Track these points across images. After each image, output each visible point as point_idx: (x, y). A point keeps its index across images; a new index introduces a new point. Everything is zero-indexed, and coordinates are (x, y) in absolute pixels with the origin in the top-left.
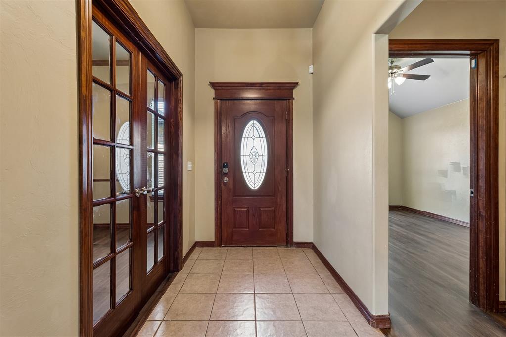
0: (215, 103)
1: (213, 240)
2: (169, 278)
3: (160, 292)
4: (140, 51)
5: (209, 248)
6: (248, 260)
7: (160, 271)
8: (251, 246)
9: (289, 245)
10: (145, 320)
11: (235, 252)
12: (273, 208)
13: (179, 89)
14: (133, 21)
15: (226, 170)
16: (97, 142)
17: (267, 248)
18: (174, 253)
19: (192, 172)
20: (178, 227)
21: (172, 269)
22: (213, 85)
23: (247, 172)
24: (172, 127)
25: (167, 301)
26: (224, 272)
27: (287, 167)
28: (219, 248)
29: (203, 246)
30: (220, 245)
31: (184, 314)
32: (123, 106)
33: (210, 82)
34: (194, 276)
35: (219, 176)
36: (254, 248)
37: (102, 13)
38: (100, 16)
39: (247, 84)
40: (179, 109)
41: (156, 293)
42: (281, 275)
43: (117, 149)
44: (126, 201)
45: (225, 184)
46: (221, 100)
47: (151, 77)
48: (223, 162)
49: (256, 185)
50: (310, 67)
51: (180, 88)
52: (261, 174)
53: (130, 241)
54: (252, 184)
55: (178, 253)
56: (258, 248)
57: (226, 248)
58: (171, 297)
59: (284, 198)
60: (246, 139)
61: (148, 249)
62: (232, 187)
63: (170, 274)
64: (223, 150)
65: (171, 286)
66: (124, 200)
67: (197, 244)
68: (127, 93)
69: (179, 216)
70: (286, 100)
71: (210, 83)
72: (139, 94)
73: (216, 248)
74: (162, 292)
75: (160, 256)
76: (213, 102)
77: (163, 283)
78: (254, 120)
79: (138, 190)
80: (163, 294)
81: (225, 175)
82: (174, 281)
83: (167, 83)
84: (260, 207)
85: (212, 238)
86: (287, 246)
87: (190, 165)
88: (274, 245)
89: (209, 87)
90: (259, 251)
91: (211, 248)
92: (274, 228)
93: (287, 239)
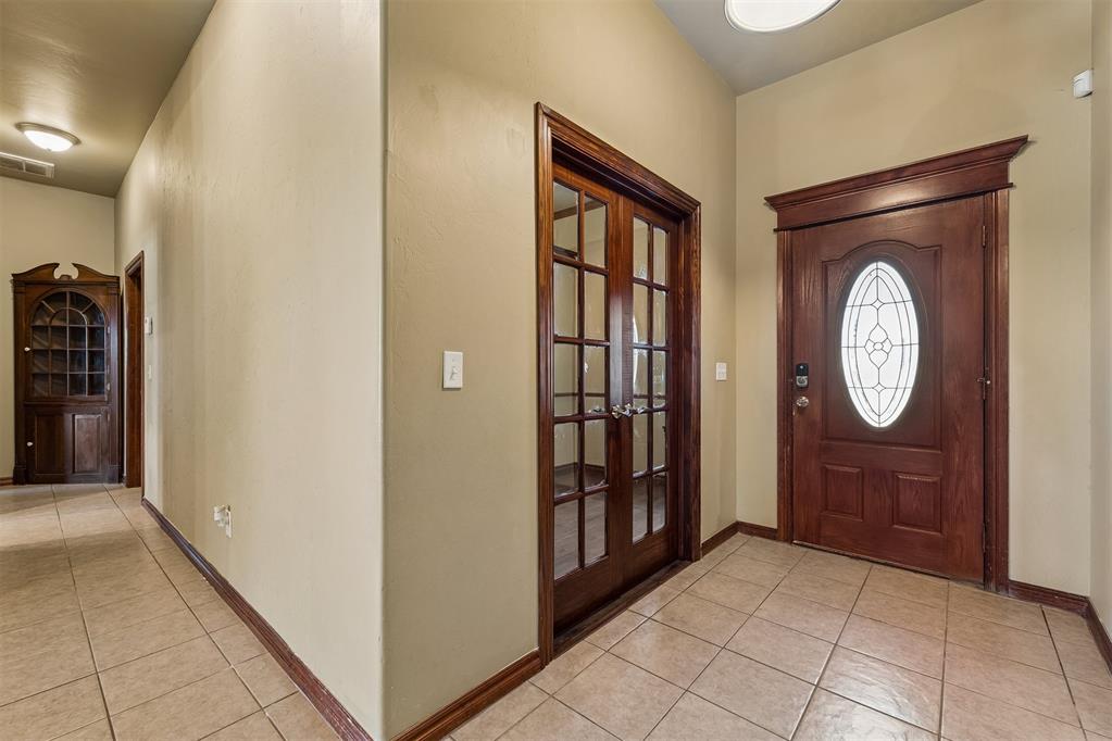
0: (779, 240)
1: (775, 526)
2: (673, 567)
3: (655, 580)
4: (621, 194)
5: (764, 540)
6: (849, 585)
7: (659, 549)
8: (869, 560)
9: (992, 585)
10: (625, 607)
11: (821, 562)
12: (935, 479)
13: (693, 233)
14: (604, 160)
15: (802, 380)
16: (558, 340)
17: (918, 576)
18: (685, 527)
19: (729, 385)
20: (692, 480)
21: (681, 552)
22: (774, 202)
23: (858, 385)
24: (682, 302)
25: (663, 596)
26: (780, 589)
27: (986, 375)
28: (786, 545)
29: (751, 534)
30: (789, 540)
31: (684, 623)
32: (595, 285)
33: (766, 199)
34: (719, 576)
35: (787, 393)
36: (875, 566)
37: (567, 168)
38: (564, 173)
39: (857, 181)
40: (693, 269)
41: (649, 581)
42: (929, 638)
43: (586, 347)
44: (601, 424)
45: (801, 410)
46: (792, 229)
47: (639, 226)
48: (796, 362)
49: (883, 418)
50: (1081, 76)
51: (696, 230)
52: (900, 392)
53: (606, 483)
54: (872, 414)
55: (691, 528)
56: (889, 569)
57: (805, 549)
58: (669, 594)
59: (975, 458)
60: (856, 310)
61: (635, 511)
62: (818, 417)
63: (677, 561)
64: (796, 336)
65: (675, 578)
66: (597, 421)
67: (737, 527)
68: (601, 265)
69: (694, 462)
70: (984, 193)
71: (769, 199)
72: (620, 262)
73: (780, 544)
74: (658, 583)
75: (658, 525)
76: (774, 237)
77: (663, 571)
78: (877, 261)
79: (617, 408)
80: (658, 585)
81: (803, 390)
82: (681, 573)
83: (672, 225)
84: (893, 472)
85: (772, 522)
86: (985, 584)
87: (721, 371)
88: (938, 573)
89: (767, 208)
90: (888, 575)
91: (769, 541)
92: (941, 532)
93: (985, 568)
